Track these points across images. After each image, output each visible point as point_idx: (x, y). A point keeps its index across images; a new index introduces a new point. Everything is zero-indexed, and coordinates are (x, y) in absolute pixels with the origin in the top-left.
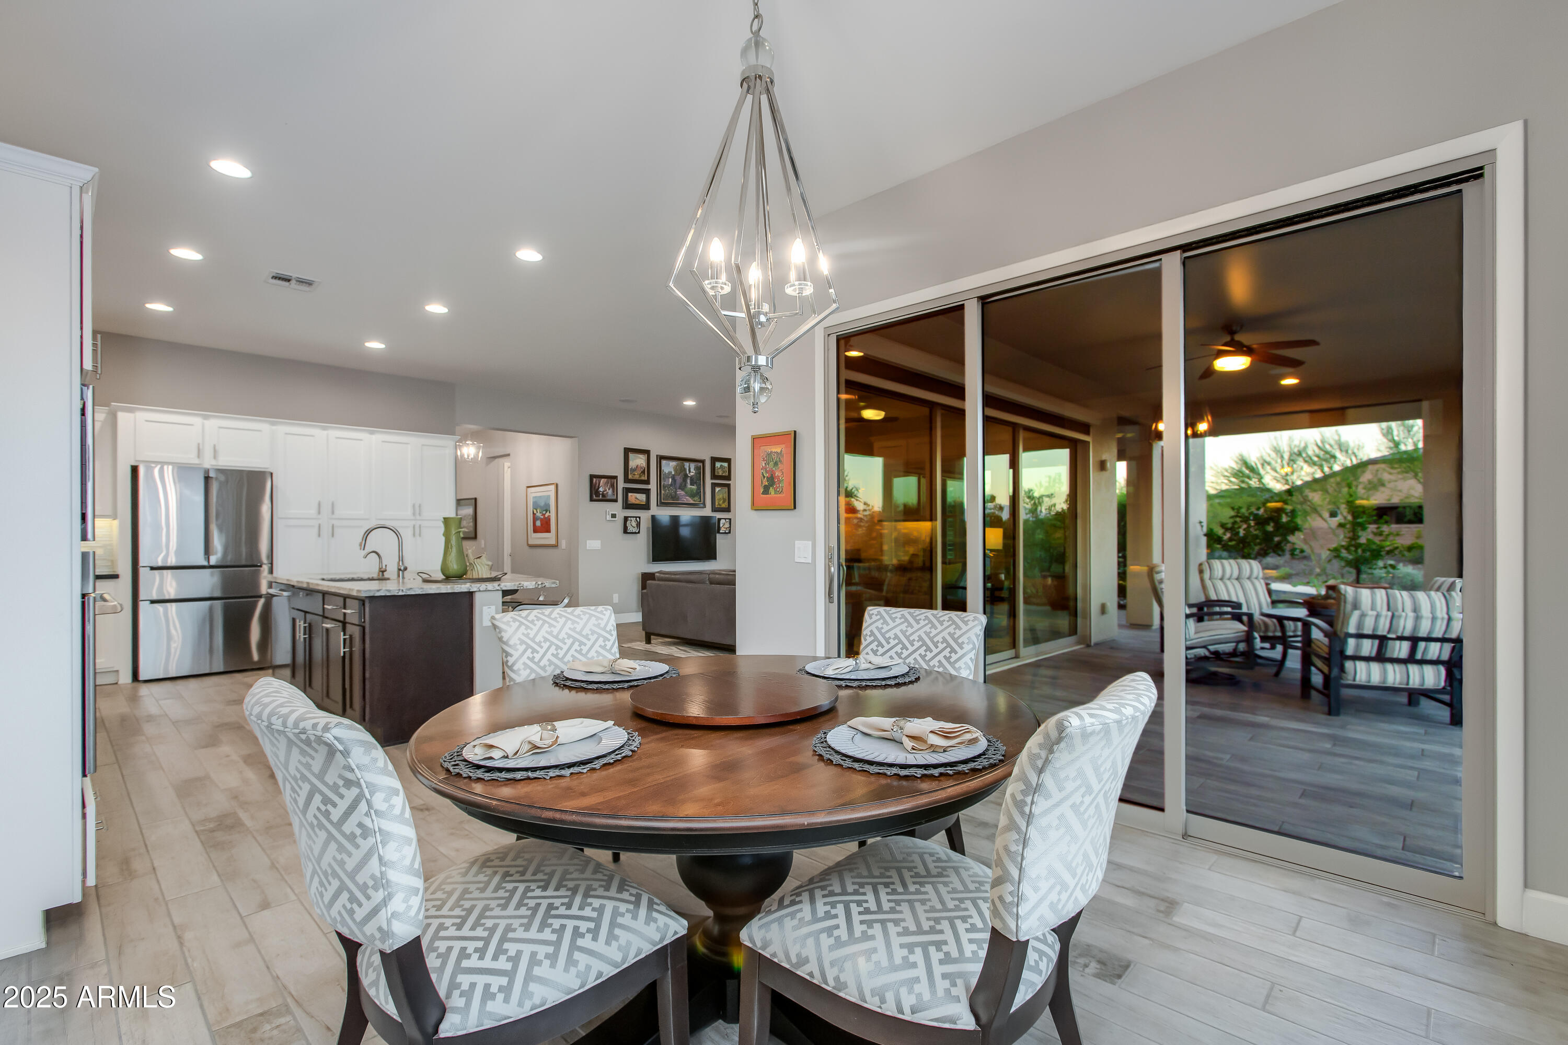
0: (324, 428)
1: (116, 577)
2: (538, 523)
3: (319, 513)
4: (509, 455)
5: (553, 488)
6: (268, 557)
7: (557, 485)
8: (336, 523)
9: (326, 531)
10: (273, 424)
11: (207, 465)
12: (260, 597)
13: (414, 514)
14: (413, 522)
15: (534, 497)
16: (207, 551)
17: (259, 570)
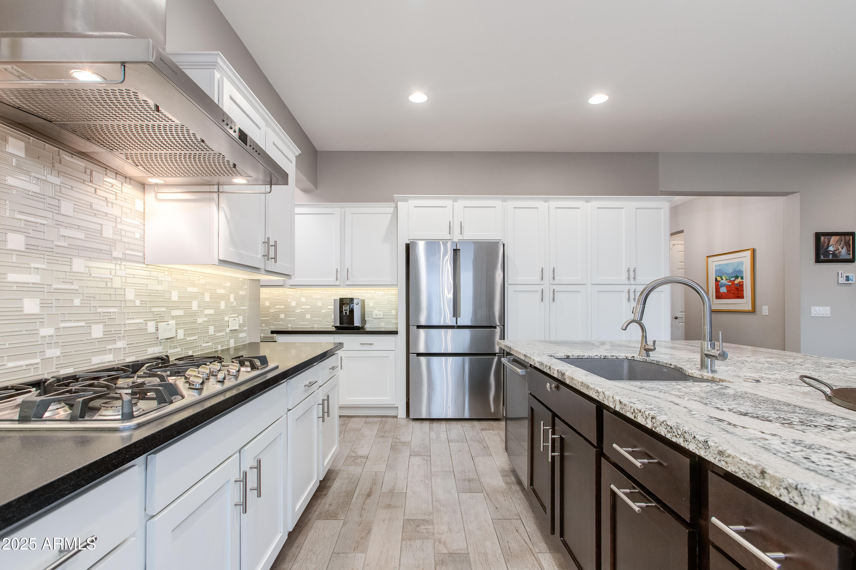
0: (546, 201)
1: (395, 333)
2: (723, 290)
3: (542, 278)
4: (682, 231)
5: (748, 254)
6: (500, 321)
7: (754, 251)
8: (557, 288)
9: (548, 295)
10: (504, 200)
11: (456, 240)
12: (495, 354)
13: (629, 278)
14: (628, 287)
15: (716, 266)
16: (456, 313)
17: (495, 330)
